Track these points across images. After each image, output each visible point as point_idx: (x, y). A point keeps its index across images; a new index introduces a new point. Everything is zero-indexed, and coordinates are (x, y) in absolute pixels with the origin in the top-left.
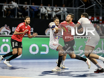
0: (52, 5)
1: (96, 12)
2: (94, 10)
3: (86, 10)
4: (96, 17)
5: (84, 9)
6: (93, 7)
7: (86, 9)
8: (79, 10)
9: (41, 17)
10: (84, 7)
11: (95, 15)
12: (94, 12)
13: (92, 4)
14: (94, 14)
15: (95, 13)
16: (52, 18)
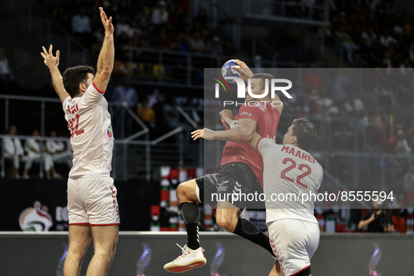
0: (43, 132)
1: (184, 154)
2: (177, 148)
3: (152, 147)
4: (184, 170)
5: (147, 143)
6: (173, 138)
7: (154, 143)
8: (131, 146)
9: (6, 171)
10: (147, 137)
11: (181, 163)
12: (178, 154)
13: (173, 128)
14: (177, 161)
15: (181, 157)
16: (41, 175)
